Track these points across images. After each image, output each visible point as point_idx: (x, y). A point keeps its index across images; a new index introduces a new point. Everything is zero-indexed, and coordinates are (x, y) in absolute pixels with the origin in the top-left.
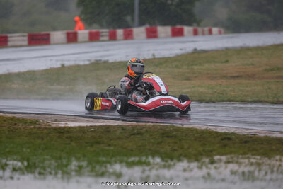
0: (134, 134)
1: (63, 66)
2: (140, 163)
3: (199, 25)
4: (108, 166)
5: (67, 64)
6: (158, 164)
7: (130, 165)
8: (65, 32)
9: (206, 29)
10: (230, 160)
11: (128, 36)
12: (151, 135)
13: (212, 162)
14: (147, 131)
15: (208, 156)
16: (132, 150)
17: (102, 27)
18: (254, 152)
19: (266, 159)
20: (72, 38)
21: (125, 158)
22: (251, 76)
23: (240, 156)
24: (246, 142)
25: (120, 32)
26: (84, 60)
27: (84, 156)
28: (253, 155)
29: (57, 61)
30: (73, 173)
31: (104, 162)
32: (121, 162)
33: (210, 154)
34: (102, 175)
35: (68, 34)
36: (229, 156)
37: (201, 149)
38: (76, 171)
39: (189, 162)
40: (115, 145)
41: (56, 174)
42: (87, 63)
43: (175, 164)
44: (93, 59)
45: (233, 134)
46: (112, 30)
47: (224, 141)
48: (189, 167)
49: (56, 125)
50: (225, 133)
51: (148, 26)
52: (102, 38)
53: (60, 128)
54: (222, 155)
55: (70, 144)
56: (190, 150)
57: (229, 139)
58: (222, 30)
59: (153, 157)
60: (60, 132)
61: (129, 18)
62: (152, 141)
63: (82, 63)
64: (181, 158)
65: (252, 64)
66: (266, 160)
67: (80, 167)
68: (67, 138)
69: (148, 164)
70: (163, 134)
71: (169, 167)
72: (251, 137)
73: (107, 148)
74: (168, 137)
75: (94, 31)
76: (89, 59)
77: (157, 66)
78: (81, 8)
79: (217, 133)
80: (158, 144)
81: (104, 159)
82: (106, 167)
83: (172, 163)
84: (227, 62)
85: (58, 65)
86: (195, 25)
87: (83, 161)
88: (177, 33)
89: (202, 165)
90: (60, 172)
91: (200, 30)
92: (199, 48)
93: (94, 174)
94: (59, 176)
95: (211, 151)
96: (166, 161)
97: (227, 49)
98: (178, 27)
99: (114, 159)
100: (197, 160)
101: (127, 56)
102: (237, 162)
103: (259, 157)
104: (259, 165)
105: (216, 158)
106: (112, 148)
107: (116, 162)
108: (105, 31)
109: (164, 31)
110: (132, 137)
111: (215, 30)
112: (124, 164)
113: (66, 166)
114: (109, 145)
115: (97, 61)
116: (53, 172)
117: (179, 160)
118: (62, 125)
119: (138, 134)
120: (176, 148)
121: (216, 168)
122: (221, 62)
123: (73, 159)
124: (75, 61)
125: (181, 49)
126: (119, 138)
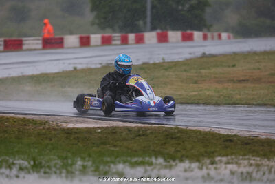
0: (139, 136)
1: (75, 69)
2: (142, 163)
3: (209, 30)
4: (112, 166)
5: (79, 67)
6: (160, 164)
7: (134, 165)
8: (78, 36)
9: (216, 34)
10: (231, 161)
11: (140, 40)
12: (156, 137)
13: (212, 163)
14: (152, 133)
15: (209, 157)
16: (136, 151)
17: (114, 31)
18: (255, 153)
19: (266, 160)
20: (85, 42)
21: (129, 158)
22: (258, 80)
23: (241, 157)
24: (247, 144)
25: (132, 37)
26: (96, 64)
27: (90, 156)
28: (253, 156)
29: (70, 64)
30: (77, 173)
31: (108, 162)
32: (125, 162)
33: (211, 155)
34: (106, 174)
35: (81, 38)
36: (229, 157)
37: (203, 150)
38: (80, 170)
39: (190, 163)
40: (121, 146)
41: (61, 173)
42: (99, 66)
43: (176, 165)
44: (104, 63)
45: (236, 136)
46: (124, 34)
47: (226, 143)
48: (190, 167)
49: (65, 126)
50: (228, 135)
51: (159, 31)
52: (114, 43)
53: (68, 129)
54: (223, 156)
55: (76, 144)
56: (193, 151)
57: (231, 141)
58: (231, 35)
59: (156, 158)
60: (68, 133)
61: (141, 23)
62: (156, 142)
63: (93, 66)
64: (184, 158)
65: (259, 69)
66: (265, 162)
67: (84, 167)
68: (74, 138)
69: (151, 164)
70: (168, 135)
71: (171, 167)
72: (252, 139)
73: (113, 149)
74: (172, 138)
75: (106, 35)
76: (100, 62)
77: (166, 69)
78: (95, 13)
79: (220, 135)
80: (162, 145)
81: (109, 159)
82: (109, 167)
83: (174, 164)
84: (234, 66)
85: (70, 68)
86: (205, 30)
87: (88, 161)
88: (187, 38)
89: (202, 166)
90: (64, 171)
91: (209, 35)
92: (207, 53)
93: (97, 173)
94: (63, 175)
95: (213, 152)
96: (169, 162)
97: (235, 54)
98: (189, 32)
99: (118, 159)
100: (198, 161)
101: (138, 60)
102: (237, 163)
103: (258, 159)
104: (258, 166)
105: (217, 159)
106: (117, 149)
107: (119, 162)
108: (117, 35)
109: (175, 36)
110: (137, 138)
111: (224, 35)
112: (127, 164)
113: (71, 165)
114: (115, 146)
115: (108, 64)
116: (58, 172)
117: (181, 160)
118: (71, 126)
119: (143, 135)
120: (179, 149)
121: (216, 168)
122: (229, 66)
123: (79, 159)
124: (87, 64)
125: (190, 54)
126: (125, 139)
